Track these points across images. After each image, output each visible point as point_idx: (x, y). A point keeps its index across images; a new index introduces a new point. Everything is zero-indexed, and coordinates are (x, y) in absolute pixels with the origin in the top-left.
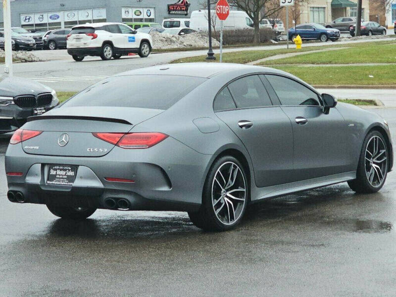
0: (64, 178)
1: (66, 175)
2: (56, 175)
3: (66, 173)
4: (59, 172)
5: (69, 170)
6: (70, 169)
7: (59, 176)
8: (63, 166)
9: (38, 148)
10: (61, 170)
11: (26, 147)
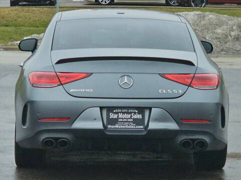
0: (129, 122)
1: (131, 118)
2: (118, 118)
3: (131, 116)
4: (121, 115)
5: (135, 113)
6: (137, 111)
7: (121, 120)
8: (127, 109)
9: (92, 91)
10: (124, 113)
11: (72, 90)
